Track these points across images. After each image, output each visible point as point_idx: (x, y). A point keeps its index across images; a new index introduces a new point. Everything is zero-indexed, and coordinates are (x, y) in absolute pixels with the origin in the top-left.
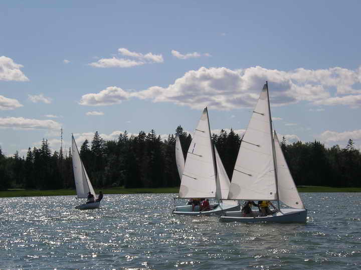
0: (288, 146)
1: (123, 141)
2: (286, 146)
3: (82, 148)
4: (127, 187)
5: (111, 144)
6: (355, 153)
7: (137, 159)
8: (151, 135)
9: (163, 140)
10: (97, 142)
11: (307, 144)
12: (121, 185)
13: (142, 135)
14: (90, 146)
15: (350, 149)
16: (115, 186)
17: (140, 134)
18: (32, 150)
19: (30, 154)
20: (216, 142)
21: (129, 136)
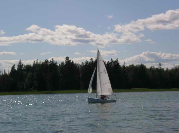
0: (127, 67)
1: (36, 65)
2: (126, 67)
3: (11, 69)
4: (38, 90)
5: (28, 67)
6: (162, 70)
7: (44, 75)
8: (51, 61)
9: (58, 64)
10: (20, 65)
11: (137, 65)
12: (35, 90)
13: (46, 62)
14: (16, 68)
15: (159, 68)
16: (31, 90)
17: (45, 61)
20: (88, 65)
21: (39, 62)
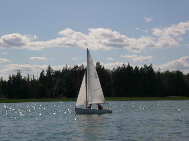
0: (162, 73)
1: (66, 71)
2: (160, 73)
3: (40, 75)
4: (68, 97)
5: (57, 73)
7: (73, 81)
8: (81, 67)
10: (49, 71)
11: (173, 72)
12: (64, 96)
13: (76, 67)
14: (45, 74)
16: (61, 97)
17: (75, 66)
18: (11, 76)
19: (10, 78)
20: (119, 71)
21: (68, 67)
